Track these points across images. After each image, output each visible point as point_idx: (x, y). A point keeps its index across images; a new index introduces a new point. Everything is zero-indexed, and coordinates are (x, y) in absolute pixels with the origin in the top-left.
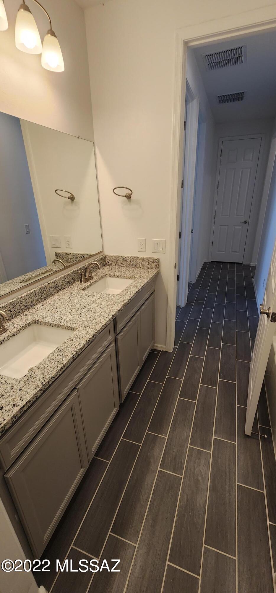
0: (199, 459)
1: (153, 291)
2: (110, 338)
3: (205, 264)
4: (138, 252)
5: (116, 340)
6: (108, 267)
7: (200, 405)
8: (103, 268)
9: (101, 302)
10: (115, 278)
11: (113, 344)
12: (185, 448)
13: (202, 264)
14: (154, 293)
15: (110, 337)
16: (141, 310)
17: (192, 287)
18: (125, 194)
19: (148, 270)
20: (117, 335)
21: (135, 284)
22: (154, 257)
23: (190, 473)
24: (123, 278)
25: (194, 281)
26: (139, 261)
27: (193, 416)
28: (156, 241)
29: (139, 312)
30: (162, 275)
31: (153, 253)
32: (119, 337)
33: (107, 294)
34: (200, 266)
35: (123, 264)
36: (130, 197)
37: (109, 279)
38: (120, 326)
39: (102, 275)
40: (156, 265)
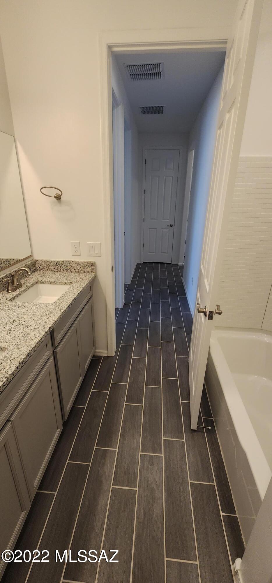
0: (152, 465)
1: (91, 295)
2: (48, 353)
3: (138, 264)
4: (72, 256)
5: (54, 354)
6: (38, 272)
7: (147, 408)
8: (33, 274)
9: (34, 313)
10: (48, 285)
11: (52, 359)
12: (137, 457)
13: (135, 265)
14: (92, 298)
15: (48, 351)
16: (80, 317)
17: (128, 288)
18: (54, 195)
19: (84, 274)
20: (56, 348)
21: (72, 290)
22: (90, 261)
23: (144, 483)
24: (58, 284)
25: (129, 282)
26: (74, 266)
27: (141, 420)
28: (91, 244)
29: (78, 320)
30: (99, 279)
31: (88, 256)
32: (58, 350)
33: (40, 304)
34: (134, 267)
35: (56, 269)
36: (60, 197)
37: (41, 286)
38: (58, 338)
39: (33, 282)
40: (92, 269)
